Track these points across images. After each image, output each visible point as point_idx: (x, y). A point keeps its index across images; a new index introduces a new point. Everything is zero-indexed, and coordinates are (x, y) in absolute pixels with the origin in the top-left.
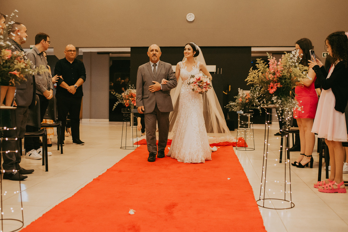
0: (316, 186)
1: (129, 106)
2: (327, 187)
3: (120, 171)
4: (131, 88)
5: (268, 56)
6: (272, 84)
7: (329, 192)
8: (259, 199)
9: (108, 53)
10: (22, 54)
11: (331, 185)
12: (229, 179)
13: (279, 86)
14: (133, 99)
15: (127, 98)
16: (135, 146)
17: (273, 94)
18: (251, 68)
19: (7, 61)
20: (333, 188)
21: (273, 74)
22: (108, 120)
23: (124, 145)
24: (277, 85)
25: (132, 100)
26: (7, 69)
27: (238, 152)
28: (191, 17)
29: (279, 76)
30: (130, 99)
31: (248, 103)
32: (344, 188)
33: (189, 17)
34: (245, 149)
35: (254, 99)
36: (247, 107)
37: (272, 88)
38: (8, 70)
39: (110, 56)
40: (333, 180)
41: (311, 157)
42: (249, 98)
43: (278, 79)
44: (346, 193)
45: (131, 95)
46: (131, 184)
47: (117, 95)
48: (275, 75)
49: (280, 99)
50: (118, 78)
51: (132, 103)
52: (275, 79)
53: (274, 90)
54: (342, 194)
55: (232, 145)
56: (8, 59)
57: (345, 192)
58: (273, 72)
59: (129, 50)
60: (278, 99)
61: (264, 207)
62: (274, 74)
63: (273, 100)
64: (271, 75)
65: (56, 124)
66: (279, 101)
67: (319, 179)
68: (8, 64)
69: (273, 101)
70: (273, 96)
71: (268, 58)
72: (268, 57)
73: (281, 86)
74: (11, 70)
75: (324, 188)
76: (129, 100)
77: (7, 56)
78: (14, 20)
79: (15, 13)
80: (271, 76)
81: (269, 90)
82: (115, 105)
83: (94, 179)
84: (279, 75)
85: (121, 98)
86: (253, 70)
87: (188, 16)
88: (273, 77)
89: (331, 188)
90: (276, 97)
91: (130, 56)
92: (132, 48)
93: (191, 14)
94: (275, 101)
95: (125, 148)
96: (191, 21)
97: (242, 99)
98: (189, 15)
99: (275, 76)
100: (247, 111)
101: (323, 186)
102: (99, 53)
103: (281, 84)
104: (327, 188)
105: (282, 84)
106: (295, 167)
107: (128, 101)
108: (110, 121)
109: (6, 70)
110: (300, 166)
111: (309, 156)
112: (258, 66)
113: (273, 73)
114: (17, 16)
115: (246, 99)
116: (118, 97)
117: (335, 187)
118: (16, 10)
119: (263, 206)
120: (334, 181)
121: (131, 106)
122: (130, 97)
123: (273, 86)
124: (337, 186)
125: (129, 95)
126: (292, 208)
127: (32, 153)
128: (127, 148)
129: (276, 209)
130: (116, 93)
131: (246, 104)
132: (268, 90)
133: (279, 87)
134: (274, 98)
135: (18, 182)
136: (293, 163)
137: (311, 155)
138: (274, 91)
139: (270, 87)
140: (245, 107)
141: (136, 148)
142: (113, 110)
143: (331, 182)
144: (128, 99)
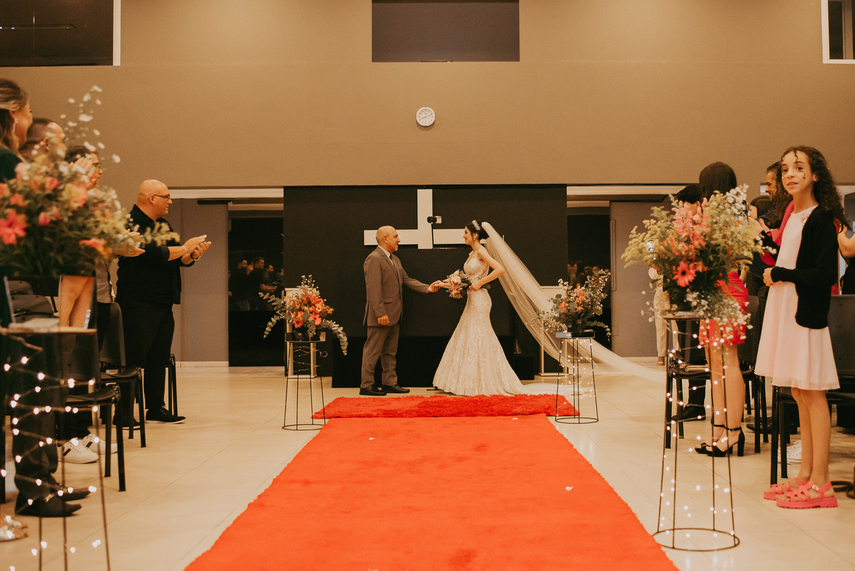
0: (768, 496)
1: (302, 327)
2: (796, 495)
3: (307, 482)
4: (306, 284)
5: (672, 202)
6: (683, 265)
7: (801, 506)
8: (656, 531)
9: (224, 201)
10: (109, 196)
11: (805, 492)
12: (569, 489)
13: (700, 268)
14: (311, 309)
15: (298, 307)
16: (316, 421)
17: (687, 287)
18: (634, 230)
19: (76, 214)
20: (809, 497)
21: (685, 242)
22: (227, 363)
23: (291, 420)
24: (695, 267)
25: (311, 313)
26: (78, 233)
27: (564, 427)
28: (426, 117)
29: (699, 247)
30: (306, 308)
31: (582, 313)
32: (833, 497)
33: (423, 115)
34: (577, 420)
35: (593, 304)
36: (579, 322)
37: (684, 273)
38: (80, 236)
39: (229, 209)
40: (808, 479)
41: (738, 432)
42: (583, 302)
43: (699, 254)
44: (837, 506)
45: (308, 299)
46: (346, 512)
47: (273, 302)
48: (689, 244)
49: (703, 299)
50: (241, 262)
51: (311, 319)
52: (691, 254)
53: (689, 278)
54: (829, 509)
55: (545, 412)
56: (79, 207)
57: (835, 505)
58: (685, 237)
59: (279, 193)
60: (699, 297)
61: (673, 548)
62: (688, 241)
63: (691, 300)
64: (683, 244)
65: (123, 374)
66: (703, 302)
67: (774, 480)
68: (80, 220)
69: (691, 302)
70: (687, 293)
71: (673, 207)
72: (672, 204)
73: (706, 268)
74: (88, 234)
75: (789, 497)
76: (303, 311)
77: (76, 202)
78: (92, 112)
79: (94, 94)
80: (683, 246)
81: (677, 279)
82: (270, 324)
83: (250, 505)
84: (700, 244)
85: (282, 307)
86: (637, 234)
87: (420, 113)
88: (687, 248)
89: (804, 497)
90: (695, 295)
91: (283, 209)
92: (286, 189)
93: (426, 110)
94: (694, 303)
95: (295, 428)
96: (428, 124)
97: (567, 305)
98: (422, 111)
99: (690, 246)
100: (581, 331)
101: (789, 494)
102: (202, 202)
103: (705, 264)
104: (797, 499)
105: (708, 263)
106: (704, 456)
107: (300, 314)
108: (231, 364)
109: (73, 236)
110: (716, 453)
111: (736, 429)
112: (648, 224)
113: (686, 239)
114: (99, 102)
115: (578, 304)
116: (275, 306)
117: (813, 495)
118: (96, 88)
119: (671, 546)
120: (811, 481)
121: (308, 326)
122: (306, 305)
123: (687, 270)
124: (817, 491)
125: (302, 300)
126: (735, 546)
127: (71, 448)
128: (299, 427)
129: (702, 551)
130: (270, 296)
131: (578, 315)
132: (675, 278)
133: (701, 271)
134: (691, 297)
135: (61, 520)
136: (700, 447)
137: (739, 427)
138: (689, 282)
139: (679, 273)
140: (574, 323)
141: (321, 427)
142: (265, 336)
143: (804, 484)
144: (300, 310)
